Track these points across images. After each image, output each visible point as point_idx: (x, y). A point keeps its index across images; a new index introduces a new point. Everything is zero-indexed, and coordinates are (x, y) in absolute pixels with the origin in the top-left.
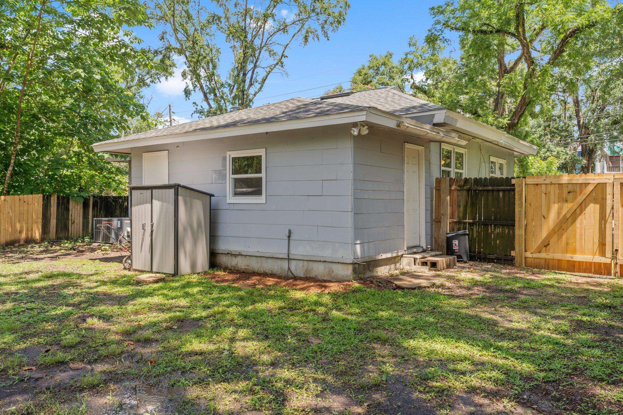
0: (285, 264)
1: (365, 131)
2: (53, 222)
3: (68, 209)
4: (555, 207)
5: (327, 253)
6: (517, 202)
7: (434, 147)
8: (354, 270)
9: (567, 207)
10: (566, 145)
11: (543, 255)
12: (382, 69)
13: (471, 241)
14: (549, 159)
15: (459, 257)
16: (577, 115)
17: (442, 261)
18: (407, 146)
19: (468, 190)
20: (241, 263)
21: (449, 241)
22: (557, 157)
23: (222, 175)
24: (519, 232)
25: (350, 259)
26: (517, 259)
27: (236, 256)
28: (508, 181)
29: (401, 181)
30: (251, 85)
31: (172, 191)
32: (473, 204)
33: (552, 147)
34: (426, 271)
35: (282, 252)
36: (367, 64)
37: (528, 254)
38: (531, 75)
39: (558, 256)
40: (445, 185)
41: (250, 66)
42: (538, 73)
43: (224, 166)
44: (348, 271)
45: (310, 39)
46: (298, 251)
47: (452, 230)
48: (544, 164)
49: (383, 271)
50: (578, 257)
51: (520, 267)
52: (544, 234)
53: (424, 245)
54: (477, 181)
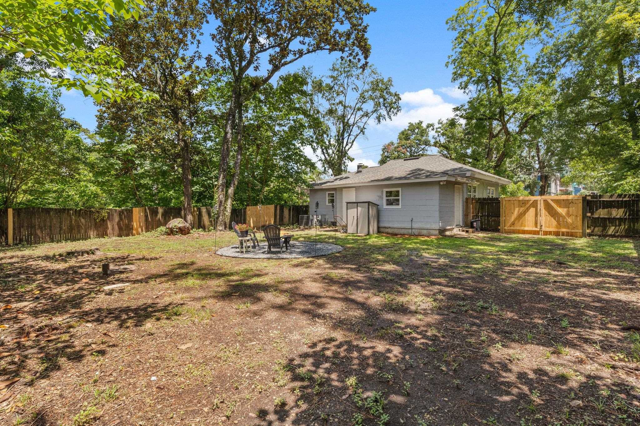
0: (410, 231)
1: (445, 183)
2: (278, 217)
3: (283, 212)
4: (517, 209)
5: (428, 226)
6: (501, 207)
7: (465, 186)
8: (439, 232)
9: (522, 209)
10: (529, 174)
11: (512, 228)
12: (416, 131)
13: (481, 223)
14: (519, 183)
15: (477, 229)
16: (538, 155)
17: (471, 230)
18: (456, 186)
19: (480, 203)
20: (390, 231)
21: (472, 223)
22: (524, 182)
23: (381, 197)
24: (502, 219)
25: (438, 228)
26: (501, 230)
27: (387, 228)
28: (497, 199)
29: (453, 200)
30: (347, 145)
31: (367, 204)
32: (482, 208)
33: (521, 176)
34: (464, 233)
35: (409, 226)
36: (407, 128)
37: (506, 228)
38: (507, 140)
39: (518, 228)
40: (470, 201)
41: (346, 135)
42: (512, 139)
43: (382, 194)
44: (437, 232)
45: (381, 120)
46: (415, 225)
47: (473, 218)
48: (515, 186)
49: (448, 233)
50: (526, 229)
51: (502, 233)
52: (512, 219)
53: (461, 224)
54: (484, 199)
